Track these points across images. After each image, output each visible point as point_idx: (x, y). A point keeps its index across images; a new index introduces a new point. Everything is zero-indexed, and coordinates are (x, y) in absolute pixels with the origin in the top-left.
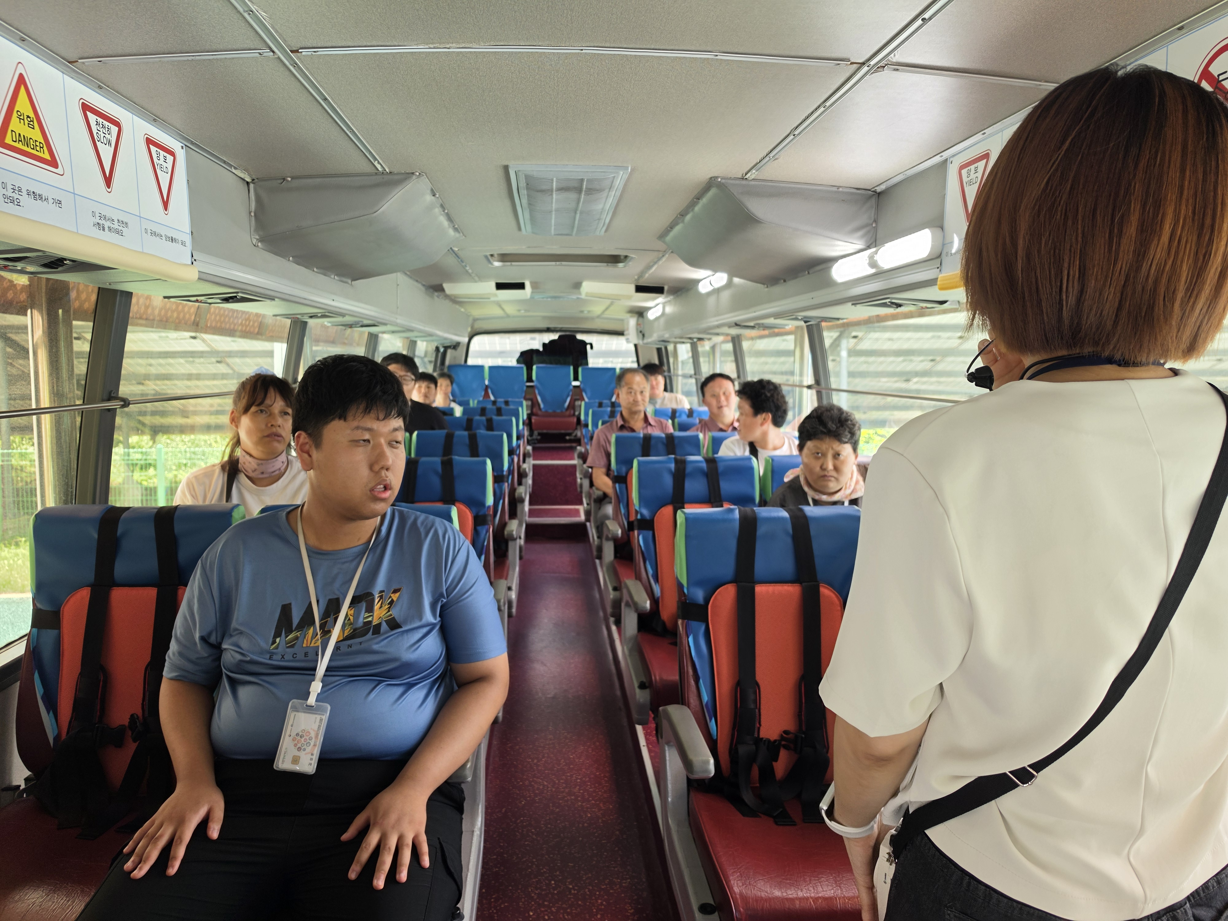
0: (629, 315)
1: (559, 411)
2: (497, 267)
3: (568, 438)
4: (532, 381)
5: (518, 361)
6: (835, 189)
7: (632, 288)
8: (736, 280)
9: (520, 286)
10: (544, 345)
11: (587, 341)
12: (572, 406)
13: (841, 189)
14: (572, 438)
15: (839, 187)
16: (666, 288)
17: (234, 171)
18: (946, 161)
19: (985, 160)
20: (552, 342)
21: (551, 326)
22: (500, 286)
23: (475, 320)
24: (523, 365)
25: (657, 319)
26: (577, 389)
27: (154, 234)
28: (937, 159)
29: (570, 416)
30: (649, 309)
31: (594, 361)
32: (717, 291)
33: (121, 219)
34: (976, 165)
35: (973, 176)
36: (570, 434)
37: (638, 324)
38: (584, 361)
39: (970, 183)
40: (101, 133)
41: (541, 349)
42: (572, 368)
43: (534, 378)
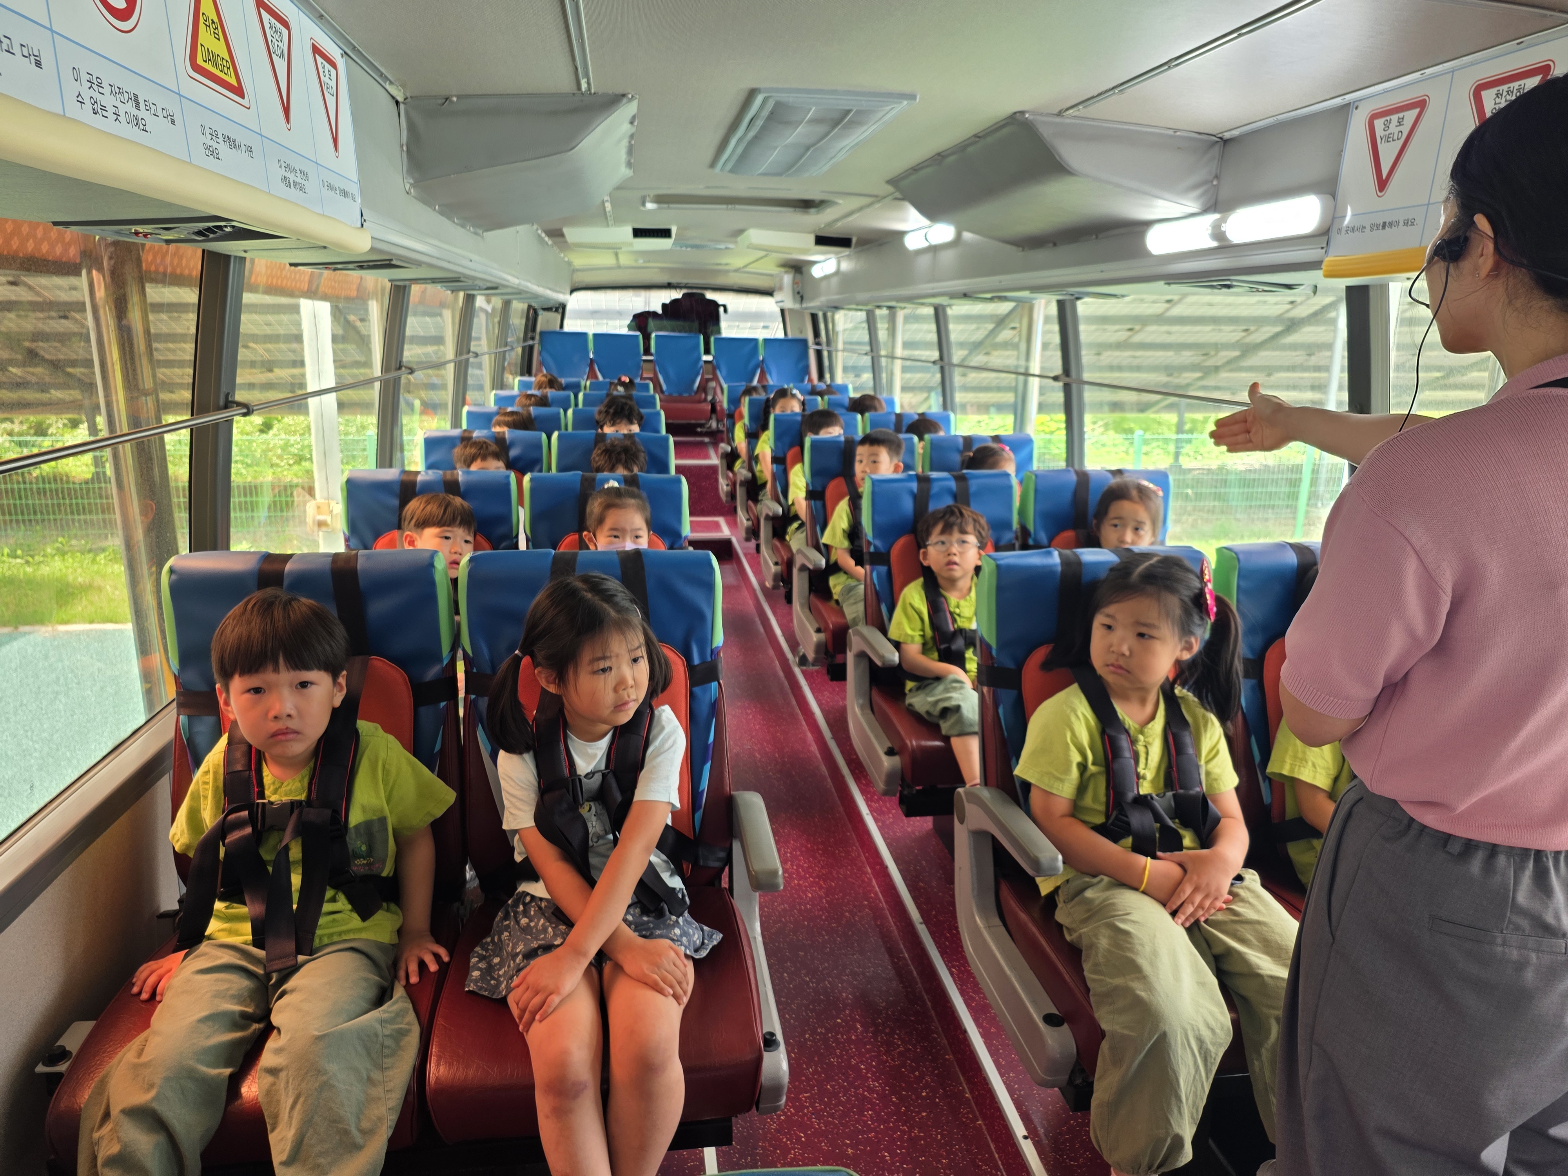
0: (782, 270)
1: (686, 395)
2: (650, 211)
3: (699, 430)
4: (650, 354)
5: (630, 327)
6: (1171, 132)
7: (812, 239)
8: (967, 235)
9: (665, 233)
10: (664, 305)
11: (720, 302)
12: (703, 388)
13: (1178, 133)
14: (704, 430)
15: (1176, 130)
16: (854, 240)
17: (387, 86)
18: (1348, 105)
19: (1417, 111)
20: (675, 302)
21: (674, 281)
22: (639, 233)
23: (575, 271)
24: (638, 333)
25: (826, 278)
26: (709, 366)
27: (331, 187)
28: (1338, 101)
29: (700, 402)
30: (814, 263)
31: (728, 329)
32: (934, 249)
33: (302, 169)
34: (1401, 115)
35: (1393, 128)
36: (702, 426)
37: (795, 283)
38: (715, 328)
39: (1388, 139)
40: (274, 40)
41: (660, 311)
42: (702, 337)
43: (653, 350)
